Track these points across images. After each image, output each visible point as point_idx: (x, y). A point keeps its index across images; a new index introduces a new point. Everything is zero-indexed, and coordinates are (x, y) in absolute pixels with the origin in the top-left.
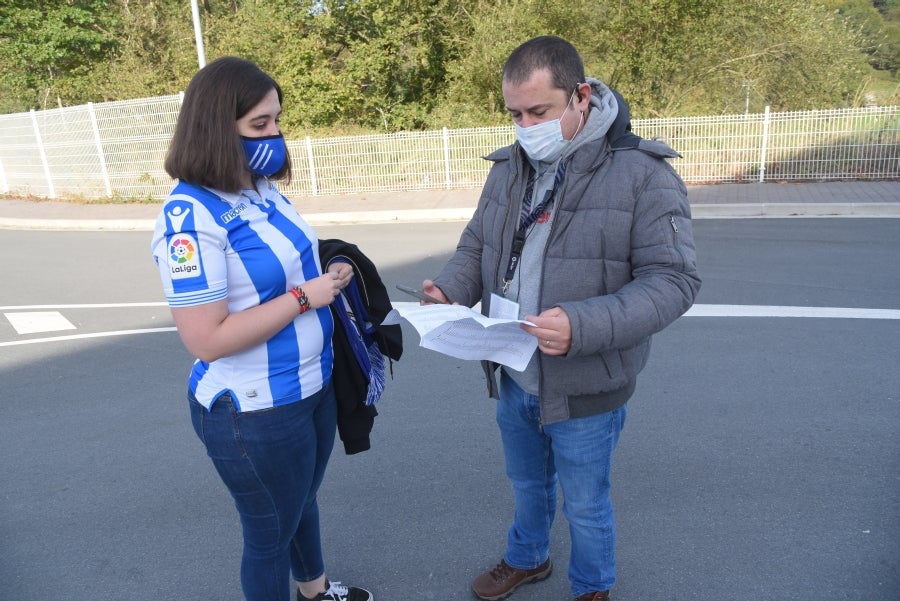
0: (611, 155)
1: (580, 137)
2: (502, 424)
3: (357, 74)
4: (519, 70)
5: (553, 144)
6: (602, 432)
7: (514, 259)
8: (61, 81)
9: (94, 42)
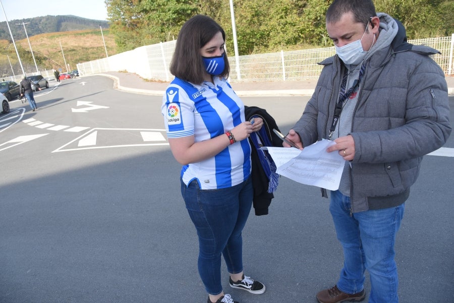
0: (394, 56)
1: (374, 48)
2: (332, 212)
3: (311, 16)
4: (334, 15)
5: (357, 54)
6: (389, 220)
7: (336, 119)
8: (174, 29)
9: (188, 10)
